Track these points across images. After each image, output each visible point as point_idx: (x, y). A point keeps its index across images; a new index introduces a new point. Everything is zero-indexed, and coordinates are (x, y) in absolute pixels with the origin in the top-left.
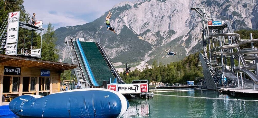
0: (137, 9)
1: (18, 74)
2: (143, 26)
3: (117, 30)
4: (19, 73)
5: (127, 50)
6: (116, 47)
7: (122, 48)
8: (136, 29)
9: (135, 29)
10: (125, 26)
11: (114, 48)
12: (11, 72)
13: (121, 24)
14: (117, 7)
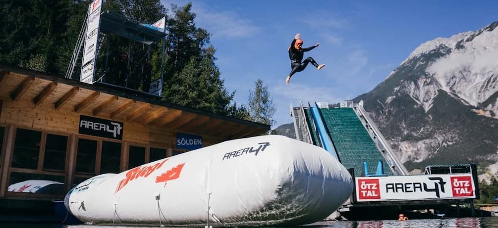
0: (465, 52)
1: (115, 136)
2: (483, 86)
3: (424, 101)
4: (119, 133)
5: (452, 142)
6: (427, 138)
7: (440, 139)
8: (467, 95)
9: (465, 95)
10: (441, 91)
11: (421, 139)
12: (98, 129)
13: (433, 89)
14: (420, 55)
